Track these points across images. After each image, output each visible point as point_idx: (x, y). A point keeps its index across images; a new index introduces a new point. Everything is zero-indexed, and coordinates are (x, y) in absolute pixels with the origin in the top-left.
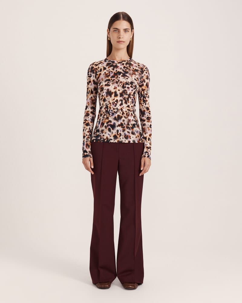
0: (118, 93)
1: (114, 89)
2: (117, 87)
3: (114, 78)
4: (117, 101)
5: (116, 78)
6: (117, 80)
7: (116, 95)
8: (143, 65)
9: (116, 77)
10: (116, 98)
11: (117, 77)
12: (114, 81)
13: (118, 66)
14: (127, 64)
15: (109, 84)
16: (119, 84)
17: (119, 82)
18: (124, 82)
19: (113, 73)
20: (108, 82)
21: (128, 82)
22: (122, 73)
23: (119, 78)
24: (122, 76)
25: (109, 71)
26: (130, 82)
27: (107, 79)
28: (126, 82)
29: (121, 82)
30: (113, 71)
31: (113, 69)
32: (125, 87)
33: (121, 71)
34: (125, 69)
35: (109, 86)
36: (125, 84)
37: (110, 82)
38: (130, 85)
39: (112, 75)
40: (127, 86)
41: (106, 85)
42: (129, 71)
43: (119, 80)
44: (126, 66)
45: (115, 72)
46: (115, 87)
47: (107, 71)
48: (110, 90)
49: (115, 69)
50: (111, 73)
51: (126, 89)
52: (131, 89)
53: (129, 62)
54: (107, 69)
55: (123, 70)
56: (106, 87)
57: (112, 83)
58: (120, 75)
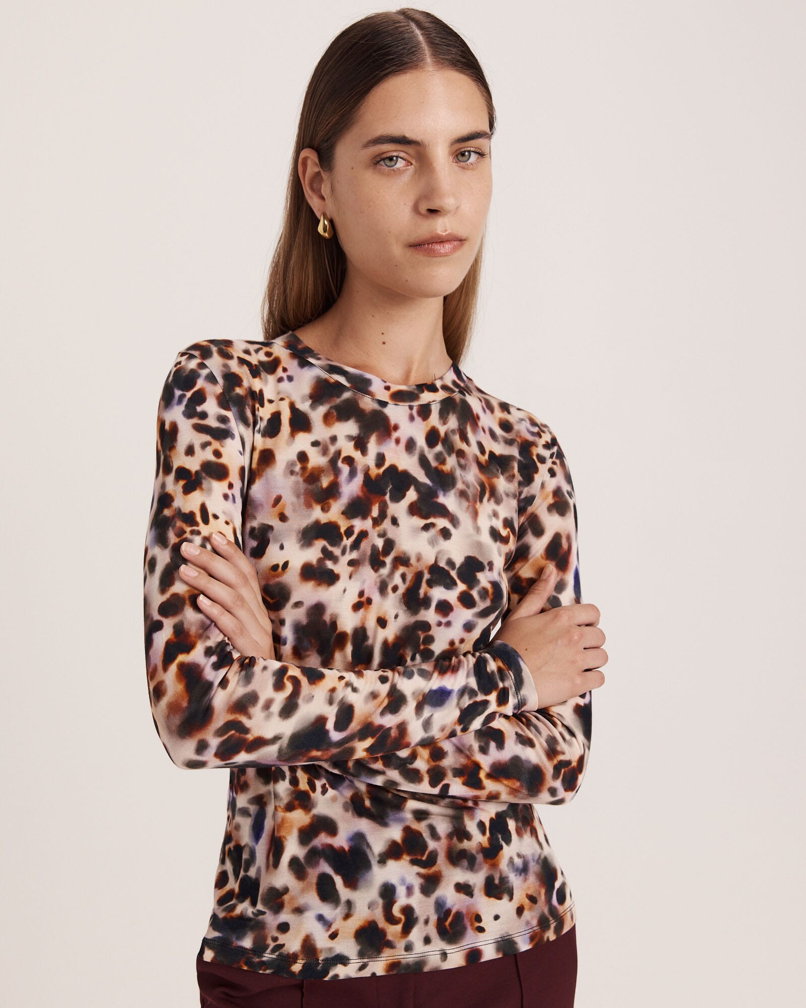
1: (357, 607)
2: (377, 598)
5: (377, 522)
6: (380, 543)
8: (535, 424)
9: (375, 512)
11: (383, 515)
13: (393, 422)
14: (446, 408)
15: (329, 564)
16: (384, 571)
17: (388, 560)
18: (419, 559)
19: (359, 479)
20: (324, 550)
21: (450, 563)
22: (418, 486)
23: (395, 521)
24: (414, 510)
25: (332, 449)
26: (459, 561)
27: (317, 523)
28: (432, 561)
29: (402, 561)
30: (357, 455)
31: (361, 444)
32: (426, 602)
33: (408, 463)
34: (439, 448)
35: (330, 578)
36: (427, 576)
37: (337, 551)
38: (461, 587)
39: (351, 488)
40: (438, 593)
41: (309, 573)
42: (458, 472)
43: (389, 545)
44: (442, 430)
45: (374, 472)
46: (361, 594)
47: (315, 444)
48: (327, 618)
49: (373, 447)
50: (345, 469)
51: (430, 615)
52: (462, 615)
53: (457, 396)
54: (320, 431)
55: (423, 462)
56: (310, 585)
57: (352, 563)
58: (398, 496)
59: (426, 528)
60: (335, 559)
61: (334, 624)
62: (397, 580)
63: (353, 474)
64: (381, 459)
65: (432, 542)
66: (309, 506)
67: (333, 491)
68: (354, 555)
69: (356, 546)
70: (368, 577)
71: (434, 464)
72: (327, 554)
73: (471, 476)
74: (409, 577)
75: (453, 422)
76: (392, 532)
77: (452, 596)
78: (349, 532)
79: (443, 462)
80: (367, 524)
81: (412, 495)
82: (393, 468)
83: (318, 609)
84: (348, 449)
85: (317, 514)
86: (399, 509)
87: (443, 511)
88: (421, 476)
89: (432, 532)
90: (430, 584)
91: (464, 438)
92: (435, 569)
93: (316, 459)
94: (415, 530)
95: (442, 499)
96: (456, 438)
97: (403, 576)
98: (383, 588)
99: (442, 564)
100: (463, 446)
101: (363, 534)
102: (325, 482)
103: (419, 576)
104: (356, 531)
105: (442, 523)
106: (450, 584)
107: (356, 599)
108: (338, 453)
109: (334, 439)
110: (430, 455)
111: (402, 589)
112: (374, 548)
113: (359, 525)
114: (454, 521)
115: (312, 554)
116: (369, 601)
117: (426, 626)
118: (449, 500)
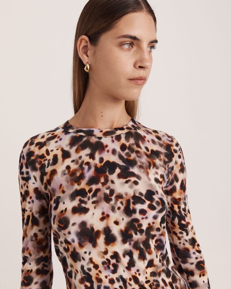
0: (116, 231)
1: (102, 219)
2: (111, 214)
3: (97, 183)
4: (116, 255)
5: (103, 184)
6: (108, 192)
7: (110, 239)
8: (169, 137)
9: (102, 180)
10: (112, 249)
11: (106, 180)
12: (99, 194)
13: (105, 144)
14: (128, 136)
15: (83, 205)
16: (113, 202)
17: (113, 198)
18: (126, 194)
19: (93, 169)
20: (80, 200)
21: (141, 194)
22: (120, 167)
23: (113, 182)
24: (120, 176)
25: (80, 161)
26: (144, 192)
27: (76, 190)
28: (133, 194)
29: (120, 197)
30: (91, 161)
31: (92, 156)
32: (134, 211)
33: (114, 159)
34: (127, 151)
35: (85, 211)
36: (132, 201)
37: (86, 199)
38: (148, 202)
39: (89, 174)
40: (139, 207)
41: (76, 210)
42: (137, 159)
43: (112, 192)
44: (127, 144)
45: (99, 165)
46: (103, 213)
47: (73, 161)
48: (88, 226)
49: (97, 156)
50: (86, 167)
51: (138, 216)
52: (151, 213)
53: (133, 131)
54: (74, 156)
55: (121, 157)
56: (77, 215)
57: (93, 203)
58: (112, 172)
59: (127, 182)
60: (85, 203)
61: (92, 229)
62: (119, 204)
63: (89, 168)
64: (101, 160)
65: (131, 187)
66: (72, 185)
67: (82, 176)
68: (95, 199)
69: (94, 195)
70: (105, 207)
71: (125, 157)
72: (81, 201)
73: (144, 160)
74: (124, 203)
75: (132, 141)
76: (112, 186)
77: (145, 207)
78: (90, 190)
79: (130, 156)
80: (100, 186)
81: (118, 171)
82: (108, 162)
83: (83, 224)
84: (87, 159)
85: (76, 187)
86: (114, 177)
87: (133, 175)
88: (121, 163)
89: (130, 183)
90: (134, 203)
91: (138, 146)
92: (134, 197)
93: (74, 166)
94: (122, 184)
95: (131, 170)
96: (135, 147)
97: (122, 203)
98: (113, 209)
99: (137, 195)
100: (139, 149)
101: (98, 190)
102: (78, 174)
103: (128, 201)
104: (94, 190)
105: (133, 179)
106: (143, 202)
107: (101, 216)
108: (83, 162)
109: (80, 157)
110: (123, 154)
111: (122, 208)
112: (105, 194)
113: (94, 187)
114: (138, 177)
115: (76, 203)
116: (108, 216)
117: (137, 220)
118: (135, 170)
